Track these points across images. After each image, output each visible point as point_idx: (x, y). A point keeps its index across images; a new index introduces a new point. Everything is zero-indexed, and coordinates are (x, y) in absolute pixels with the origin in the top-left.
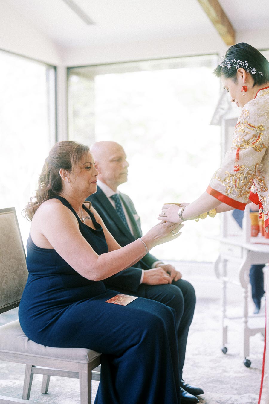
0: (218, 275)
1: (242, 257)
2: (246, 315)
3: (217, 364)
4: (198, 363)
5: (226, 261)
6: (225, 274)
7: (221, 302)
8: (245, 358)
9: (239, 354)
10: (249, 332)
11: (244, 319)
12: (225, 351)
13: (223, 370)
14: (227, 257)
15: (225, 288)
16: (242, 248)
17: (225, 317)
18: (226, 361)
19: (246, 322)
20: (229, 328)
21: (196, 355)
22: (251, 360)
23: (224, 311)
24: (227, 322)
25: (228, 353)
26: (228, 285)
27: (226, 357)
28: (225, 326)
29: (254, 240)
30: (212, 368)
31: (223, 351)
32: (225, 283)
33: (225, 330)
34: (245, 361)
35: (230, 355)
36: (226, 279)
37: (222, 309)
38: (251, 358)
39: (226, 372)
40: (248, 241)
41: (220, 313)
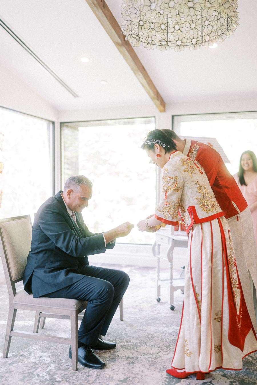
0: (154, 254)
1: (169, 243)
2: (172, 278)
3: (154, 309)
4: (143, 308)
5: (159, 245)
6: (159, 254)
7: (157, 269)
8: (171, 305)
9: (167, 302)
10: (173, 289)
11: (170, 281)
12: (159, 300)
13: (158, 312)
14: (160, 243)
15: (159, 262)
16: (169, 238)
17: (159, 279)
18: (159, 307)
19: (171, 283)
20: (161, 286)
21: (141, 303)
22: (174, 306)
23: (159, 276)
24: (160, 283)
25: (161, 301)
26: (161, 260)
27: (160, 304)
28: (159, 285)
29: (176, 232)
30: (151, 311)
31: (158, 300)
32: (159, 259)
33: (159, 287)
34: (171, 307)
35: (162, 303)
36: (159, 256)
37: (157, 274)
38: (174, 304)
39: (160, 313)
40: (173, 234)
41: (155, 276)
